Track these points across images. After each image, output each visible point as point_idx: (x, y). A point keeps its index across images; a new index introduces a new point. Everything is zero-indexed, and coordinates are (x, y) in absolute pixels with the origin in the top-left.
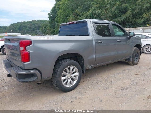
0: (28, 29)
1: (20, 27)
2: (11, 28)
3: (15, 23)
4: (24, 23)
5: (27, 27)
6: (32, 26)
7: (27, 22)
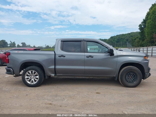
0: (125, 41)
1: (118, 39)
2: (110, 41)
3: (115, 36)
4: (123, 35)
5: (124, 39)
6: (130, 38)
7: (126, 35)
